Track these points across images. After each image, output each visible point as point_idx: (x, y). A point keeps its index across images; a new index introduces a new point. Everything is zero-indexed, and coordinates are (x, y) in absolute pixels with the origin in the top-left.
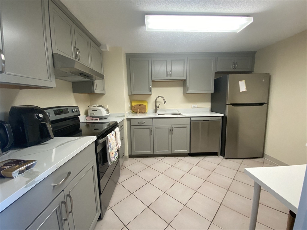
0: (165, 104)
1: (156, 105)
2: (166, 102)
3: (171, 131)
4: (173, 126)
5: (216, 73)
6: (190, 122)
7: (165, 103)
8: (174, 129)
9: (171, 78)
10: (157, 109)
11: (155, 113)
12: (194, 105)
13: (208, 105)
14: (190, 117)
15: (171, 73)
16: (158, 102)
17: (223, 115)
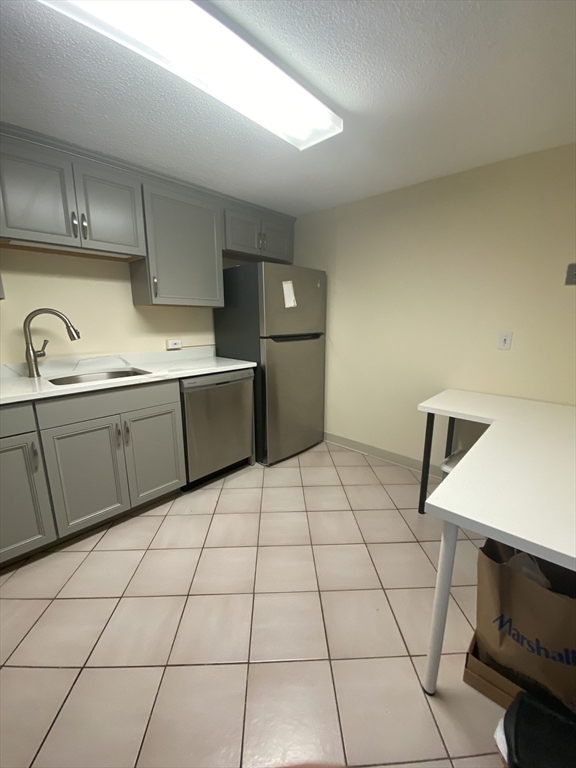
0: (73, 338)
1: (28, 343)
2: (78, 334)
3: (122, 434)
4: (126, 417)
5: (227, 254)
6: (182, 394)
7: (73, 334)
8: (133, 427)
9: (87, 243)
10: (39, 359)
11: (31, 375)
12: (173, 340)
13: (209, 339)
14: (180, 380)
15: (89, 224)
16: (38, 332)
17: (255, 364)
